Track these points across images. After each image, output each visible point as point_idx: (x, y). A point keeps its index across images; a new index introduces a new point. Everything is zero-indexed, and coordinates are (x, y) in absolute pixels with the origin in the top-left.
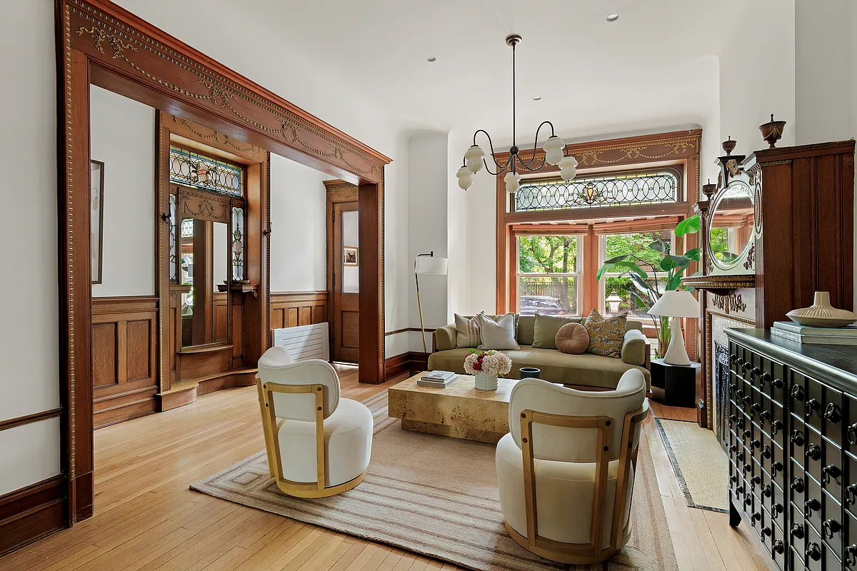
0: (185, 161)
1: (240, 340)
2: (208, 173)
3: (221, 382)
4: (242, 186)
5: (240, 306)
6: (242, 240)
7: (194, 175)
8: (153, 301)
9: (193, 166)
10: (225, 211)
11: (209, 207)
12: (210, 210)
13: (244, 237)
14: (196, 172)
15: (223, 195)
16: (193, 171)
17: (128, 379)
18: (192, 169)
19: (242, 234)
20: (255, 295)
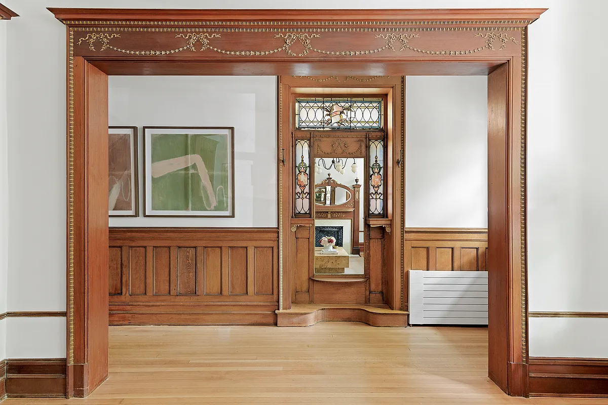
0: (319, 108)
1: (380, 276)
2: (342, 112)
3: (348, 314)
4: (383, 117)
5: (379, 240)
6: (381, 173)
7: (327, 118)
8: (274, 232)
9: (327, 111)
10: (361, 146)
11: (342, 145)
12: (343, 148)
13: (384, 169)
14: (329, 115)
15: (360, 131)
16: (328, 115)
17: (258, 294)
18: (326, 113)
19: (382, 166)
20: (388, 230)
